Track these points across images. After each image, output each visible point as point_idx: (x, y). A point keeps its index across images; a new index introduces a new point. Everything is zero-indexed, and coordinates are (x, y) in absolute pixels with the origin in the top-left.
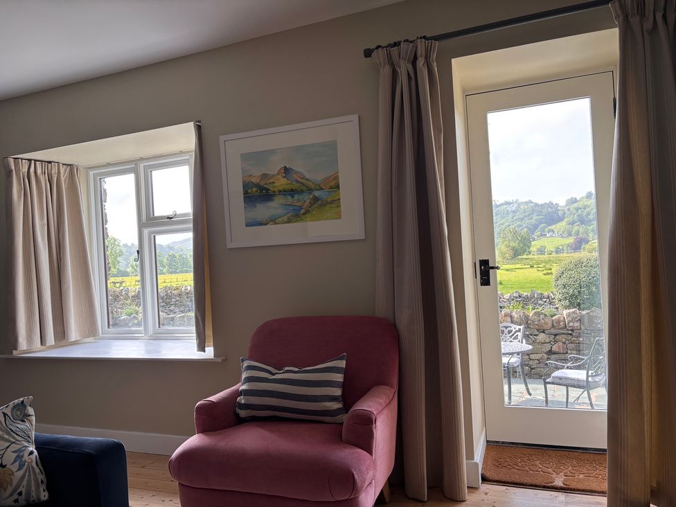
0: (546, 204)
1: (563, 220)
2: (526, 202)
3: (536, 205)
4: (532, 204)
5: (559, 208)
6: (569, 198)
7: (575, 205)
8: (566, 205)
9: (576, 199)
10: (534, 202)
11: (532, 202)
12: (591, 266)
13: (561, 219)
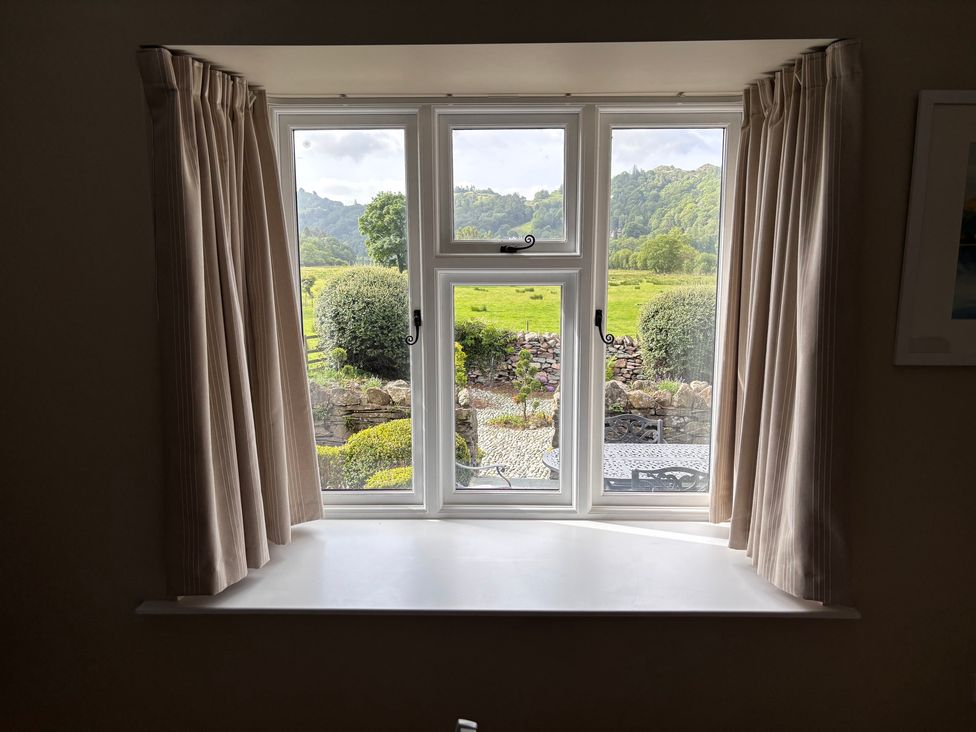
0: (509, 196)
1: (529, 220)
2: (484, 192)
3: (498, 196)
4: (492, 196)
5: (526, 203)
6: (540, 190)
7: (546, 201)
8: (535, 200)
9: (547, 192)
10: (495, 191)
11: (492, 193)
12: (696, 305)
13: (527, 219)
